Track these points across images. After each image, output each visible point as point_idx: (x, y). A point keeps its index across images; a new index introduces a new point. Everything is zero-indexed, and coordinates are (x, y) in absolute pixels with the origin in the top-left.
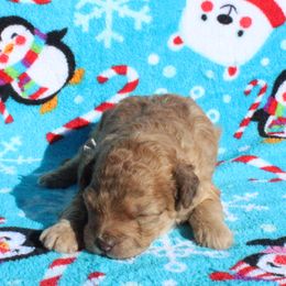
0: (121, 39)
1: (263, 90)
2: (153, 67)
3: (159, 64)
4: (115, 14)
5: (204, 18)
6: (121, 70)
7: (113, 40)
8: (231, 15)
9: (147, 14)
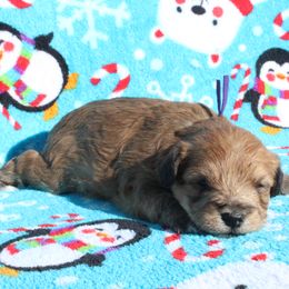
0: (105, 37)
1: (248, 72)
2: (140, 62)
3: (146, 59)
4: (95, 13)
5: (179, 10)
6: (112, 68)
7: (98, 40)
8: (203, 6)
9: (126, 10)
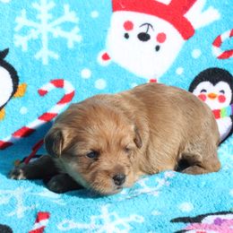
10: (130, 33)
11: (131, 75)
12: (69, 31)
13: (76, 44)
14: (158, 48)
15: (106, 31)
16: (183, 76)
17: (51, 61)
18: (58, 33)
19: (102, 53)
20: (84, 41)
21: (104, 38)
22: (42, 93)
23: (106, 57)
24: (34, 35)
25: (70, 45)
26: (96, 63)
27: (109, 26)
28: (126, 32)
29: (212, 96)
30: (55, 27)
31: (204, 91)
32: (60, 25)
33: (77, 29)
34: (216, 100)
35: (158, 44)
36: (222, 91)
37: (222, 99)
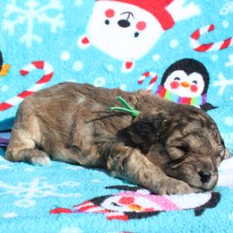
10: (110, 19)
11: (108, 57)
12: (54, 17)
13: (58, 29)
14: (137, 35)
15: (88, 18)
16: (159, 63)
17: (35, 44)
18: (43, 19)
19: (82, 38)
20: (66, 27)
21: (86, 23)
22: (24, 73)
23: (85, 41)
24: (21, 20)
25: (53, 30)
26: (75, 46)
27: (91, 13)
28: (107, 18)
29: (185, 85)
30: (40, 14)
31: (178, 78)
32: (45, 12)
33: (61, 16)
34: (189, 89)
35: (138, 31)
36: (195, 82)
37: (194, 89)
